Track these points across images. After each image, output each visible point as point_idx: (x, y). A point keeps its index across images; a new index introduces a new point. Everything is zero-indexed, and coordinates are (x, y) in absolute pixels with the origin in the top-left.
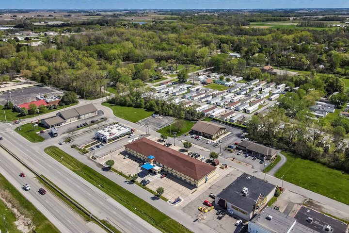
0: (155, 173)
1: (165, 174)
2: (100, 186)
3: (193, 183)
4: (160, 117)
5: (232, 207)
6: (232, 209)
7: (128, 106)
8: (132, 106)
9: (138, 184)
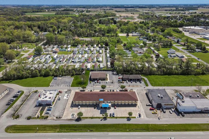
0: (109, 108)
1: (114, 106)
2: (89, 131)
3: (134, 104)
4: (61, 78)
5: (165, 105)
6: (165, 106)
7: (26, 78)
8: (28, 77)
9: (109, 118)
